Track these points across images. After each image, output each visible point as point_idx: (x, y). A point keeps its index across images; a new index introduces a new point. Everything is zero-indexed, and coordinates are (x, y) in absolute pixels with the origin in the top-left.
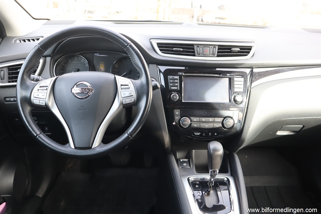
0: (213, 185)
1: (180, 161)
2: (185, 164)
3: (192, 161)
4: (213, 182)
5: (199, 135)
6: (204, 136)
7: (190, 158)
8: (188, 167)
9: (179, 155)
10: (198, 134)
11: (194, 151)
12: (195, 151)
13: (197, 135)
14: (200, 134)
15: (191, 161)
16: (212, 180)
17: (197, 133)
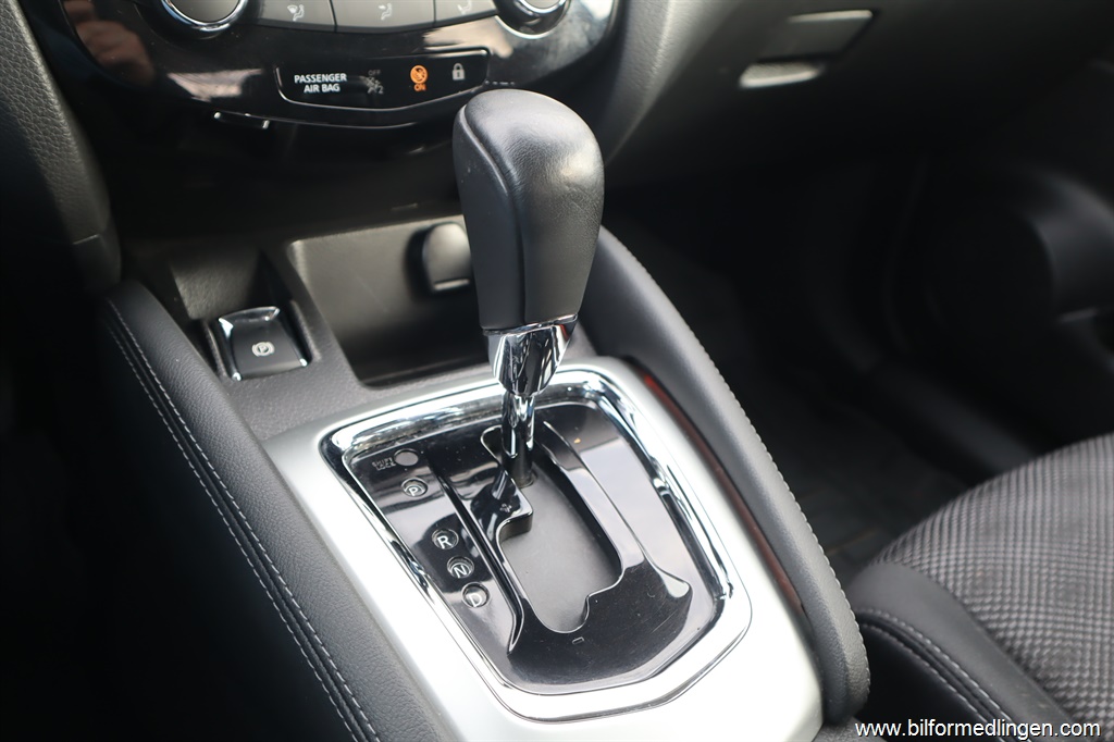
0: (530, 444)
1: (218, 330)
2: (263, 349)
3: (306, 314)
4: (532, 424)
5: (336, 88)
6: (373, 100)
7: (290, 297)
8: (293, 364)
9: (197, 294)
10: (331, 82)
11: (298, 245)
12: (308, 249)
13: (320, 97)
14: (341, 84)
15: (301, 317)
16: (522, 410)
17: (318, 78)
